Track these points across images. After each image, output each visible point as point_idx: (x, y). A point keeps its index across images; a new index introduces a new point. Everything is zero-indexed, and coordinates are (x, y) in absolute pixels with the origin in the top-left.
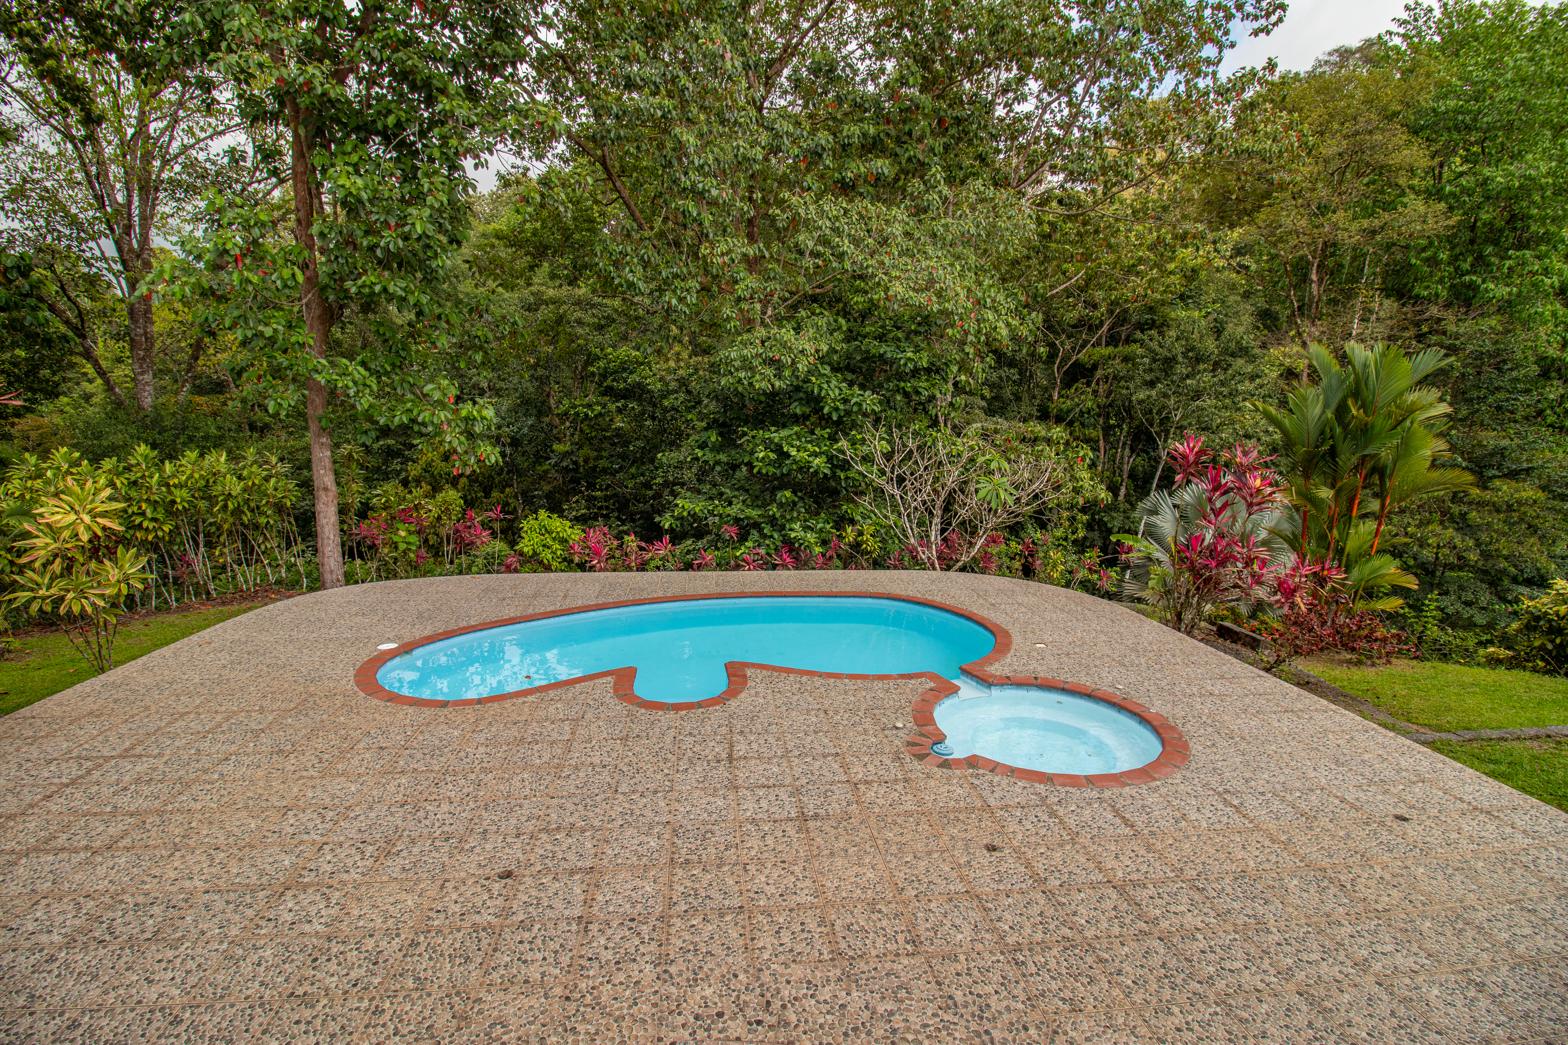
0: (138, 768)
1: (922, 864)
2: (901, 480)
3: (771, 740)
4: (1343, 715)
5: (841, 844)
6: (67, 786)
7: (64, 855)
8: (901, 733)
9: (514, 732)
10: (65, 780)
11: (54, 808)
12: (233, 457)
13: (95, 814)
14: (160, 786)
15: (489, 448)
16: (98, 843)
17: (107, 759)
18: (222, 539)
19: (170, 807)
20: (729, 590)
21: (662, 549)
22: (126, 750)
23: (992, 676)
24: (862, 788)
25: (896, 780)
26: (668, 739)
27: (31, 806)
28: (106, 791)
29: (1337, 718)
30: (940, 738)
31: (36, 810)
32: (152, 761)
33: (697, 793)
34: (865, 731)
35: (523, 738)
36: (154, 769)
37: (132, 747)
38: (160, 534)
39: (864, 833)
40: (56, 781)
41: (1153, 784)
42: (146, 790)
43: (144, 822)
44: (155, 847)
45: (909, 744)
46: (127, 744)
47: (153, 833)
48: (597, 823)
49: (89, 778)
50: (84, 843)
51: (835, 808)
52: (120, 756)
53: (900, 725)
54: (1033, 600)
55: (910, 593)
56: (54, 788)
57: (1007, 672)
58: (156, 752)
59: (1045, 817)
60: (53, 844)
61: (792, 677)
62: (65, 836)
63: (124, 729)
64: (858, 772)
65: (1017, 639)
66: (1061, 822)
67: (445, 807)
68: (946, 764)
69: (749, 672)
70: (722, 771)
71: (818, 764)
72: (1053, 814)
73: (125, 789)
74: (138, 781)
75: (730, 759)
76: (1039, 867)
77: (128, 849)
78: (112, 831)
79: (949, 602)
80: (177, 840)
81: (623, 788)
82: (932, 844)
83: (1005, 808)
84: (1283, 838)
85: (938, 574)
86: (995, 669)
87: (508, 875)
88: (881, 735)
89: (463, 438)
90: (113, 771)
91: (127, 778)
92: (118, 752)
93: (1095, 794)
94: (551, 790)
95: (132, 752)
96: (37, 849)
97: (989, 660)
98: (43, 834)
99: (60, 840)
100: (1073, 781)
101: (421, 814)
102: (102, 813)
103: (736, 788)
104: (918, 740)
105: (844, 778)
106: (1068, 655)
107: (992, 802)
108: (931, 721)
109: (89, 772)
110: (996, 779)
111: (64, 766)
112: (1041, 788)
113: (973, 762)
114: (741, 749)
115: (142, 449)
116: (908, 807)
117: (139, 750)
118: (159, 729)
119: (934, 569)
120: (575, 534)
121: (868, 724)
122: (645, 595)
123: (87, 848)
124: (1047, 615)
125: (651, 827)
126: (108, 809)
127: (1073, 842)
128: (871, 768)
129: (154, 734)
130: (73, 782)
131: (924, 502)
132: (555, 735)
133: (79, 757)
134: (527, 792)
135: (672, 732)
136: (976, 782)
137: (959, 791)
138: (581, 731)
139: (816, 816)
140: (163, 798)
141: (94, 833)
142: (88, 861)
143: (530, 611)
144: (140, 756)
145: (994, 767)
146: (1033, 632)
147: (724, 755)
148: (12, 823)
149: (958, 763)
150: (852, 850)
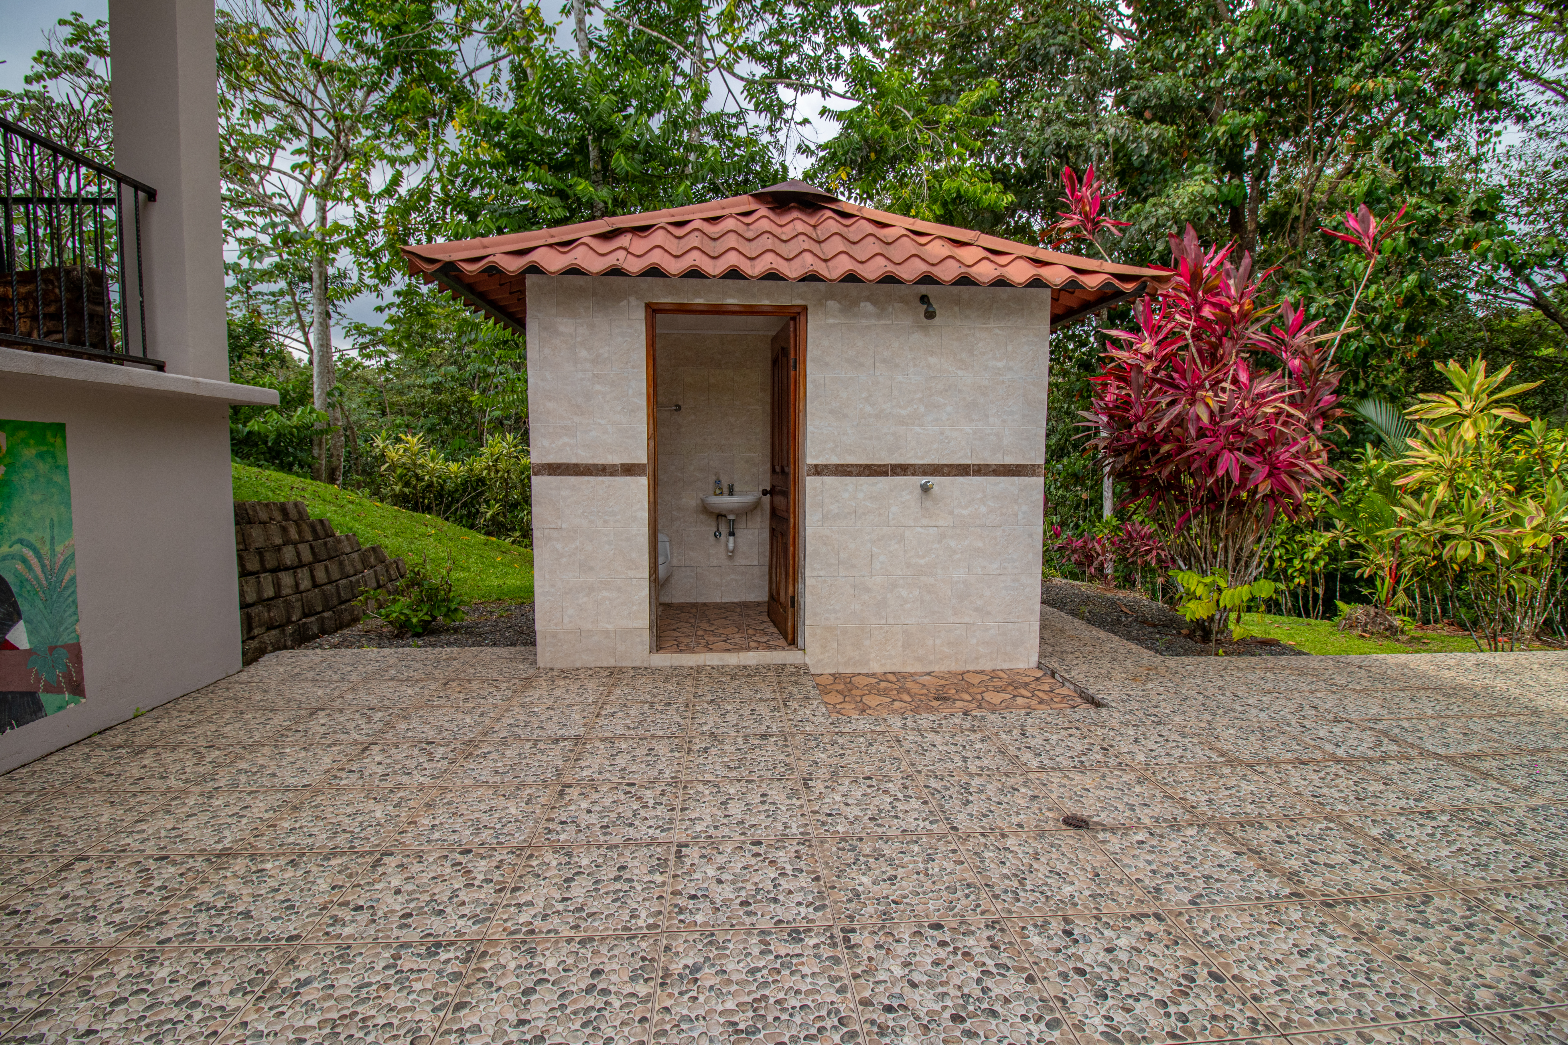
0: (1471, 793)
6: (1338, 761)
7: (1248, 864)
10: (1340, 752)
11: (1295, 780)
13: (1348, 827)
14: (1499, 844)
16: (1317, 882)
17: (1424, 753)
19: (1500, 903)
22: (1466, 756)
27: (1269, 762)
28: (1391, 799)
31: (1271, 771)
32: (1505, 792)
36: (1503, 810)
37: (1480, 756)
40: (1329, 747)
42: (1466, 837)
43: (1427, 899)
44: (1419, 975)
46: (1474, 748)
47: (1433, 937)
49: (1378, 767)
50: (1294, 864)
52: (1451, 760)
56: (1318, 755)
58: (1521, 782)
60: (1250, 833)
62: (1276, 833)
63: (1479, 726)
73: (1428, 814)
74: (1458, 813)
77: (1360, 934)
78: (1355, 874)
80: (1483, 996)
90: (1425, 775)
91: (1442, 799)
92: (1451, 752)
95: (1475, 763)
96: (1222, 827)
98: (1249, 808)
99: (1263, 834)
102: (1360, 832)
109: (1384, 759)
111: (1355, 733)
117: (1489, 765)
118: (1544, 749)
123: (1292, 876)
126: (1375, 832)
129: (1533, 753)
130: (1350, 761)
133: (1385, 733)
140: (1493, 872)
141: (1322, 858)
142: (1273, 904)
144: (1487, 775)
148: (1226, 770)
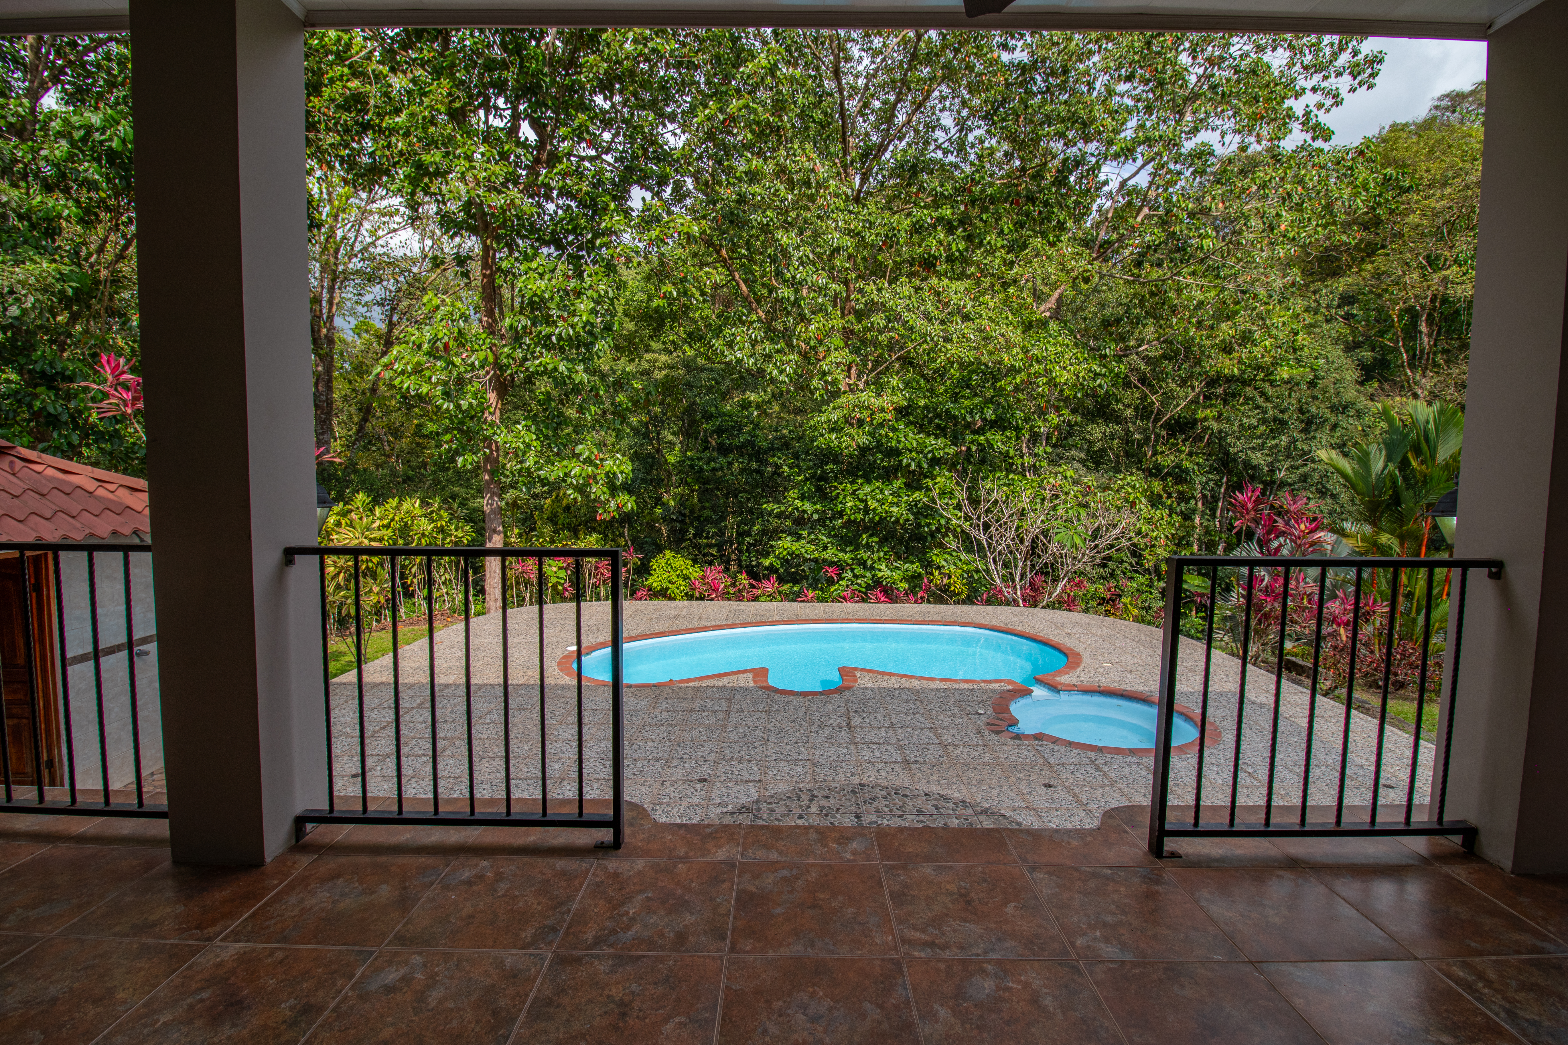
1: (995, 792)
2: (987, 526)
3: (879, 716)
4: (1367, 721)
5: (936, 777)
8: (982, 717)
9: (685, 704)
12: (425, 504)
15: (627, 497)
18: (413, 570)
20: (835, 617)
21: (769, 586)
23: (1061, 684)
24: (951, 748)
25: (977, 745)
26: (801, 713)
29: (1362, 723)
30: (1014, 722)
33: (827, 745)
34: (954, 715)
35: (692, 709)
38: (370, 565)
39: (952, 773)
41: (1185, 756)
45: (988, 724)
48: (758, 757)
51: (930, 758)
53: (982, 712)
54: (1106, 631)
55: (995, 622)
57: (1075, 681)
59: (1093, 771)
61: (893, 678)
64: (948, 739)
65: (1087, 659)
66: (1105, 774)
67: (650, 744)
68: (1018, 737)
69: (858, 674)
70: (844, 734)
71: (916, 733)
72: (1098, 769)
75: (849, 726)
76: (1084, 798)
79: (1029, 630)
81: (773, 739)
82: (1003, 781)
83: (1063, 764)
84: (1282, 792)
85: (1021, 609)
86: (1065, 679)
87: (705, 780)
88: (966, 718)
89: (605, 489)
93: (1135, 760)
94: (721, 738)
97: (1061, 672)
100: (1120, 751)
101: (635, 746)
103: (856, 744)
104: (996, 722)
105: (937, 742)
106: (1131, 672)
107: (1052, 760)
108: (1008, 711)
110: (1056, 748)
112: (1092, 755)
113: (1039, 737)
114: (857, 721)
115: (361, 496)
116: (986, 760)
119: (1018, 605)
120: (695, 572)
121: (956, 710)
122: (765, 619)
124: (1117, 643)
125: (797, 761)
127: (1112, 786)
128: (958, 737)
131: (1008, 546)
132: (716, 708)
134: (705, 738)
135: (803, 709)
136: (1040, 748)
137: (1026, 753)
138: (734, 706)
139: (916, 762)
143: (675, 628)
145: (1056, 741)
146: (1102, 655)
147: (844, 724)
149: (1027, 737)
150: (942, 782)
